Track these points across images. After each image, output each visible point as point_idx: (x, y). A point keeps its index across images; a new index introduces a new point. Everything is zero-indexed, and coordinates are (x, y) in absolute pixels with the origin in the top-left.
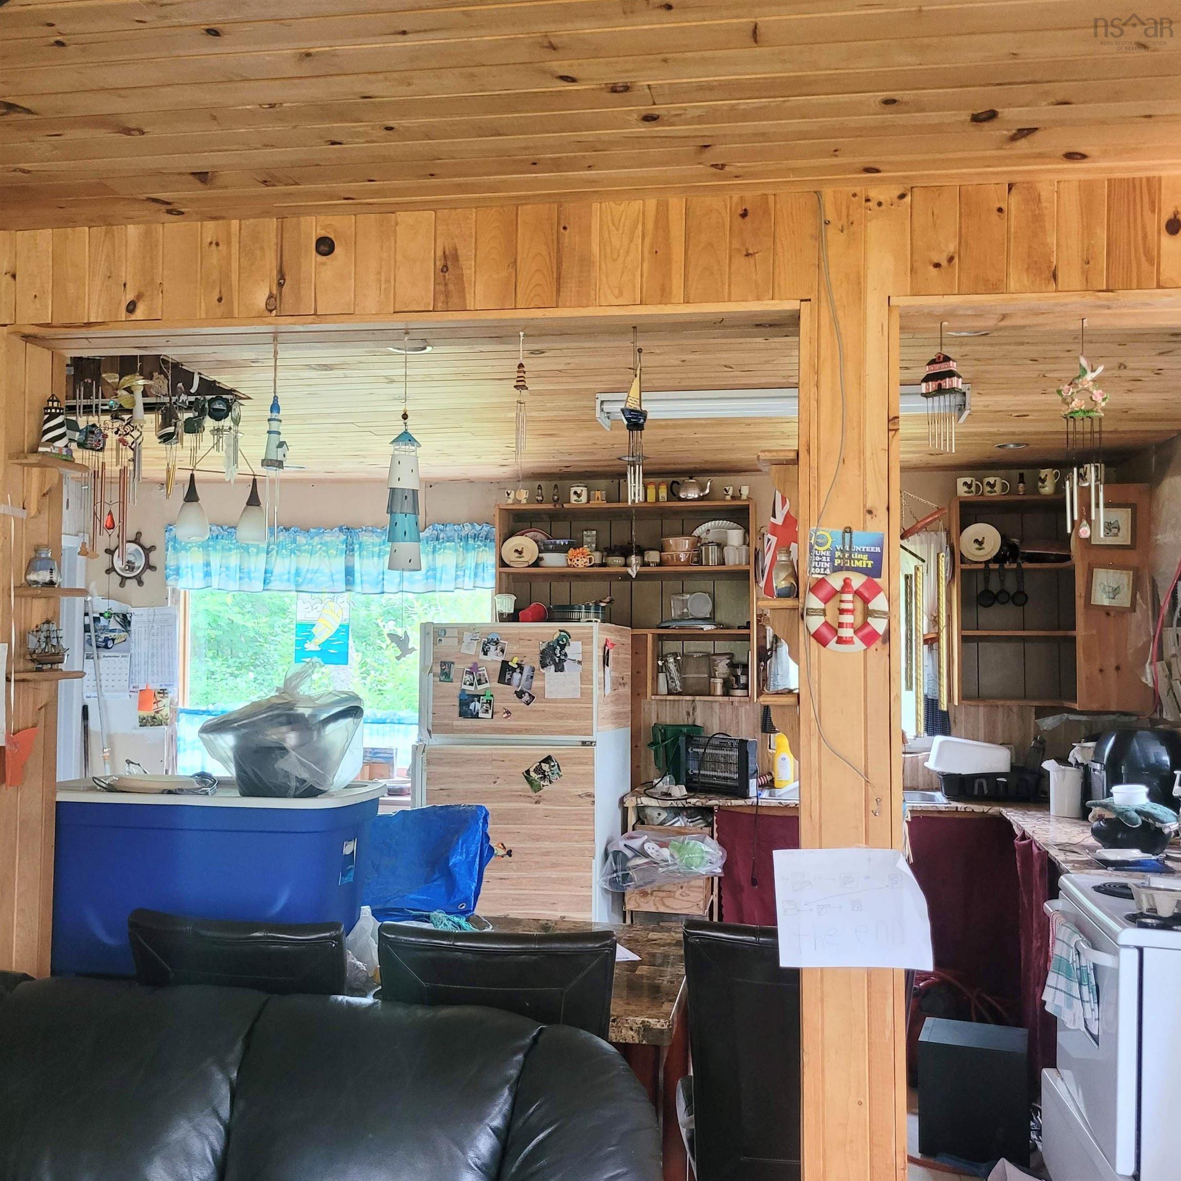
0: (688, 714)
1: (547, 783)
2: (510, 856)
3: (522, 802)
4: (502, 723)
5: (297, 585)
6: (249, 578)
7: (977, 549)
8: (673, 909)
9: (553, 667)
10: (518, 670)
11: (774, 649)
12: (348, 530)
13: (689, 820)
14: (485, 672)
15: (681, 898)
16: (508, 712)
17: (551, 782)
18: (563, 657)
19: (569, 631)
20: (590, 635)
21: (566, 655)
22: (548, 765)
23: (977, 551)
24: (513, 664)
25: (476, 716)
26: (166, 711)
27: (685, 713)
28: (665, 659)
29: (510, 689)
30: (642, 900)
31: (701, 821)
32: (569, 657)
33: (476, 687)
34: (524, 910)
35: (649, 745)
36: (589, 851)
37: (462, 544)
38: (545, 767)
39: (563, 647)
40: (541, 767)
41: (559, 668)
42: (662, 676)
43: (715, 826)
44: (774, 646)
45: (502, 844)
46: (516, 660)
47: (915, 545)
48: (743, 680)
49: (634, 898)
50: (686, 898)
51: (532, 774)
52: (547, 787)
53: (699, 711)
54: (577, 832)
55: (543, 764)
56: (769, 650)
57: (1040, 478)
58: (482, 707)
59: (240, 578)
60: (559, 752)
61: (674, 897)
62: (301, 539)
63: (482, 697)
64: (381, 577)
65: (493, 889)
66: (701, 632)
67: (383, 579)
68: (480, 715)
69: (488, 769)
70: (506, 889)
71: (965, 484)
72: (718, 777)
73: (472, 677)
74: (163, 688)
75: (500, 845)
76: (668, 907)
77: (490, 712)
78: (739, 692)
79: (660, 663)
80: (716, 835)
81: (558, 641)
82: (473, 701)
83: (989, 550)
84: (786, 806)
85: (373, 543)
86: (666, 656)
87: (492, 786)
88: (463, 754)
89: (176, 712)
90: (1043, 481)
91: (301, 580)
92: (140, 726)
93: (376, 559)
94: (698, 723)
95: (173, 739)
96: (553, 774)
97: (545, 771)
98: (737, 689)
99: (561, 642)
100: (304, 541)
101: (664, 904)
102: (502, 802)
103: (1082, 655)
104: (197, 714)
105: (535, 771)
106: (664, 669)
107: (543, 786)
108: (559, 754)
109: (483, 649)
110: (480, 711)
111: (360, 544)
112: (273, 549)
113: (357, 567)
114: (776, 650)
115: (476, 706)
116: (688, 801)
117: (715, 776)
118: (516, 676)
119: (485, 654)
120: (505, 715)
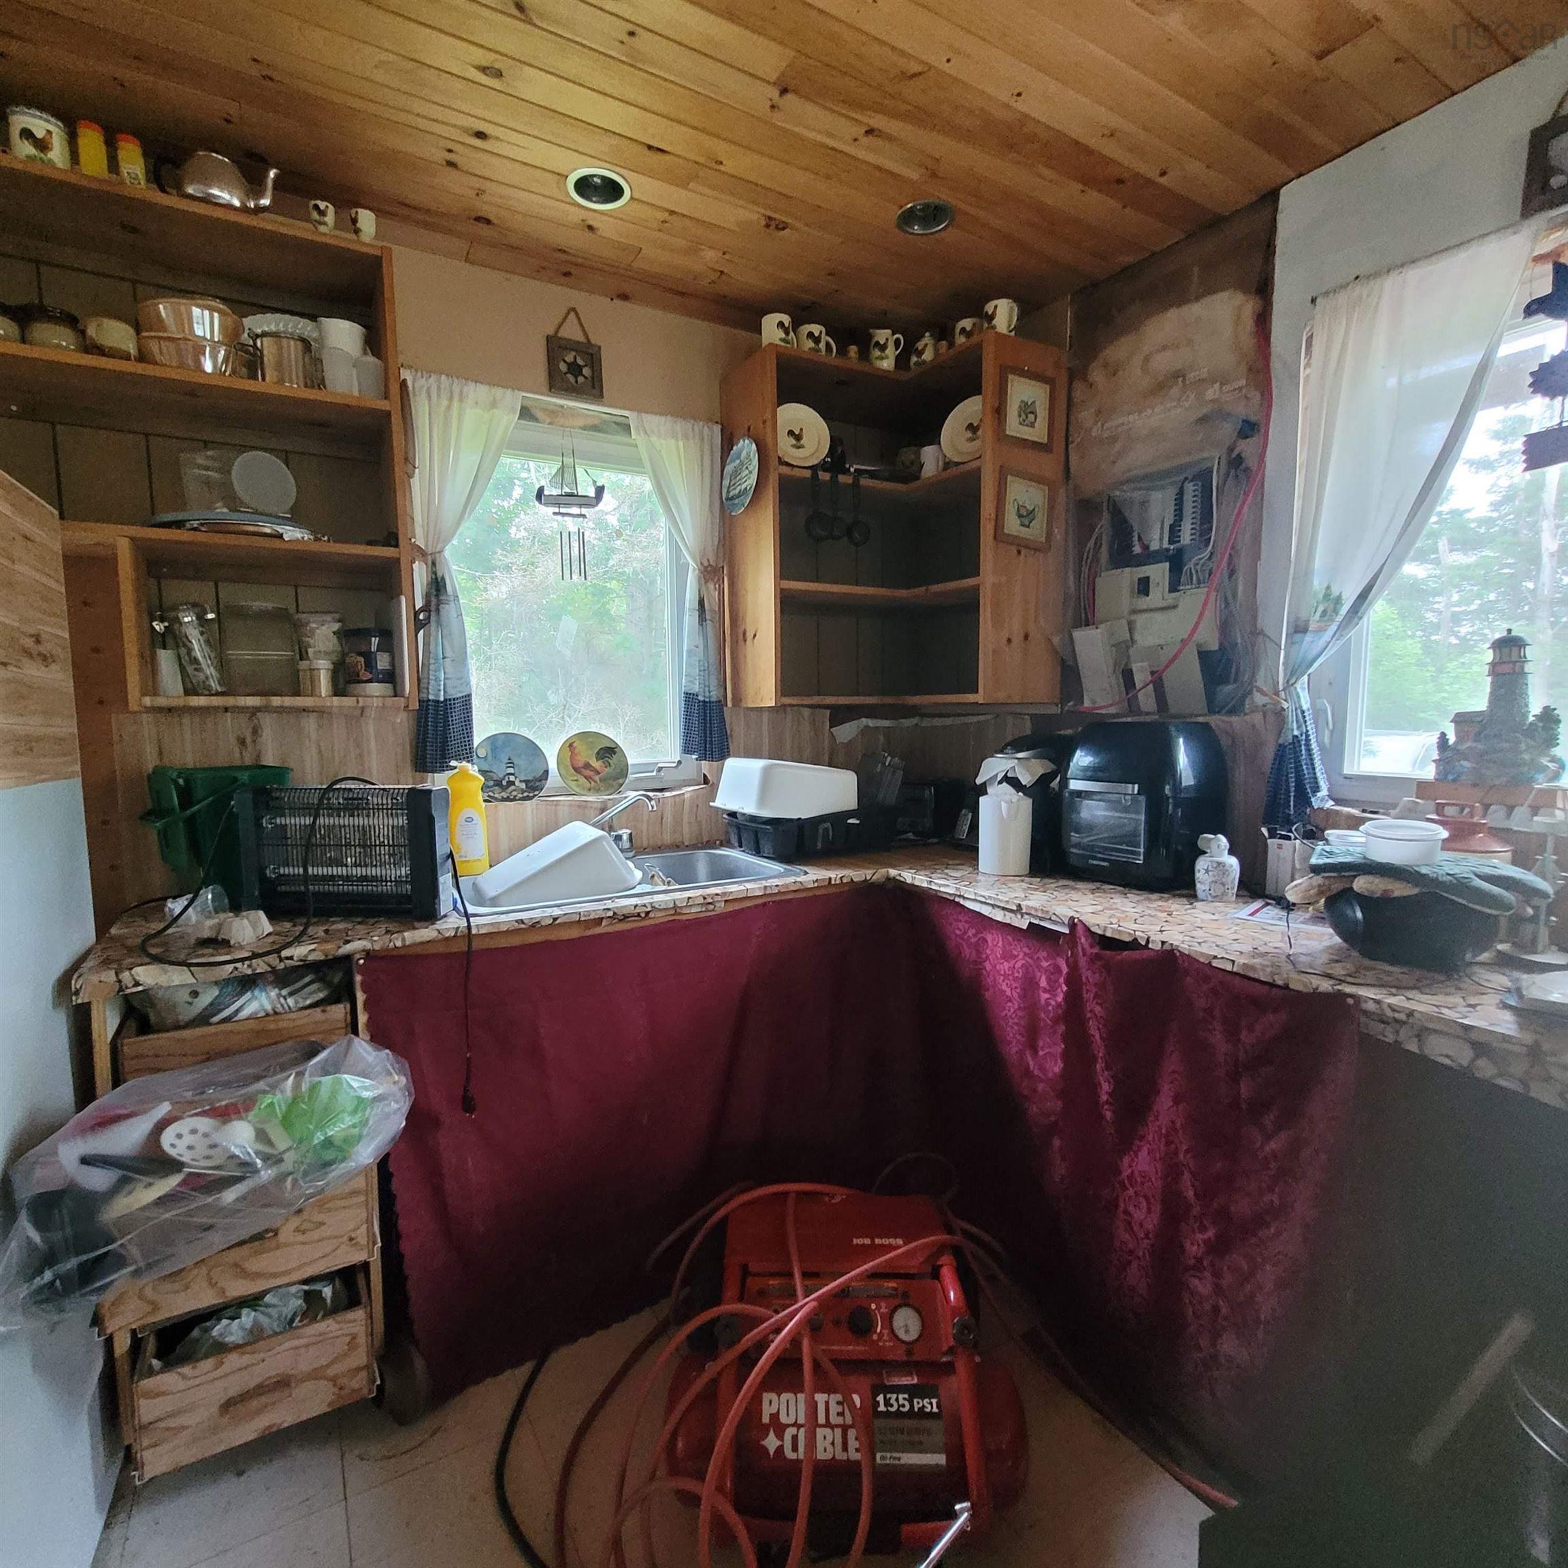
0: (242, 742)
7: (793, 446)
8: (276, 1275)
11: (433, 608)
13: (284, 992)
23: (794, 450)
27: (233, 741)
28: (172, 614)
31: (314, 986)
35: (142, 818)
42: (166, 659)
43: (360, 997)
44: (434, 600)
47: (677, 440)
48: (382, 662)
49: (133, 1294)
50: (316, 1235)
53: (267, 734)
56: (421, 610)
57: (877, 343)
61: (274, 1246)
66: (277, 544)
71: (781, 324)
72: (347, 879)
76: (257, 1276)
78: (375, 688)
79: (159, 627)
80: (362, 1018)
83: (812, 451)
84: (533, 926)
86: (175, 608)
90: (883, 348)
94: (269, 760)
98: (370, 681)
101: (244, 1274)
103: (989, 615)
106: (173, 638)
114: (438, 610)
116: (284, 953)
117: (341, 877)
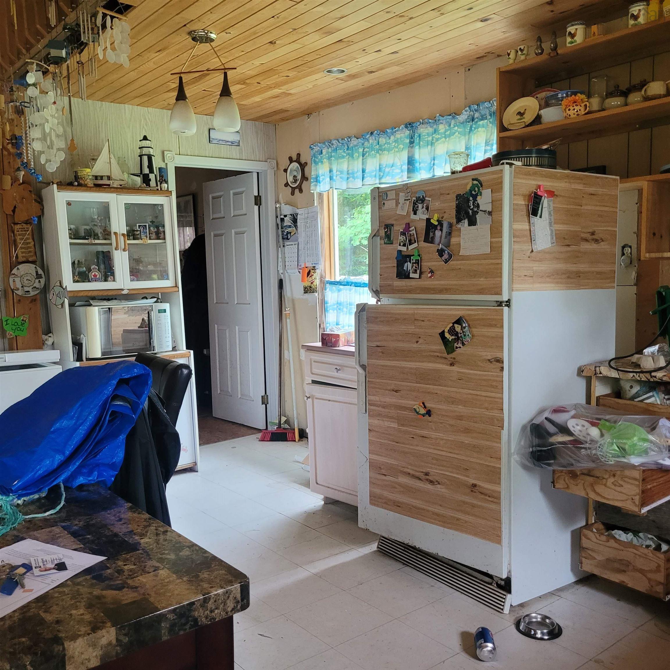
1: (460, 345)
2: (430, 416)
3: (439, 363)
4: (428, 283)
5: (380, 179)
6: (353, 178)
8: (604, 498)
9: (466, 221)
10: (439, 228)
12: (410, 125)
14: (414, 232)
15: (613, 487)
16: (432, 272)
17: (463, 344)
18: (476, 209)
19: (481, 179)
20: (499, 181)
21: (478, 206)
22: (460, 326)
24: (434, 222)
25: (408, 277)
26: (317, 282)
29: (433, 248)
30: (572, 481)
32: (481, 208)
33: (407, 248)
34: (441, 470)
36: (498, 420)
37: (491, 120)
38: (458, 328)
39: (475, 197)
40: (454, 329)
41: (472, 222)
45: (423, 403)
46: (436, 217)
49: (563, 477)
50: (619, 489)
51: (447, 335)
52: (461, 351)
54: (487, 399)
55: (456, 325)
58: (412, 267)
59: (348, 178)
60: (470, 312)
61: (605, 485)
62: (382, 140)
63: (412, 257)
64: (432, 163)
65: (417, 446)
67: (434, 164)
68: (412, 275)
69: (411, 329)
70: (426, 447)
73: (405, 238)
74: (314, 265)
75: (422, 404)
76: (598, 494)
77: (418, 271)
81: (471, 191)
82: (406, 262)
85: (428, 133)
87: (415, 345)
88: (392, 314)
89: (323, 283)
91: (382, 174)
92: (304, 293)
93: (429, 147)
95: (323, 302)
96: (465, 335)
97: (457, 332)
99: (473, 192)
100: (384, 140)
101: (594, 491)
102: (423, 362)
104: (334, 284)
105: (449, 332)
107: (457, 348)
108: (469, 315)
109: (413, 208)
110: (411, 271)
111: (419, 136)
112: (366, 152)
113: (417, 156)
115: (408, 266)
118: (438, 233)
119: (415, 213)
120: (430, 275)
